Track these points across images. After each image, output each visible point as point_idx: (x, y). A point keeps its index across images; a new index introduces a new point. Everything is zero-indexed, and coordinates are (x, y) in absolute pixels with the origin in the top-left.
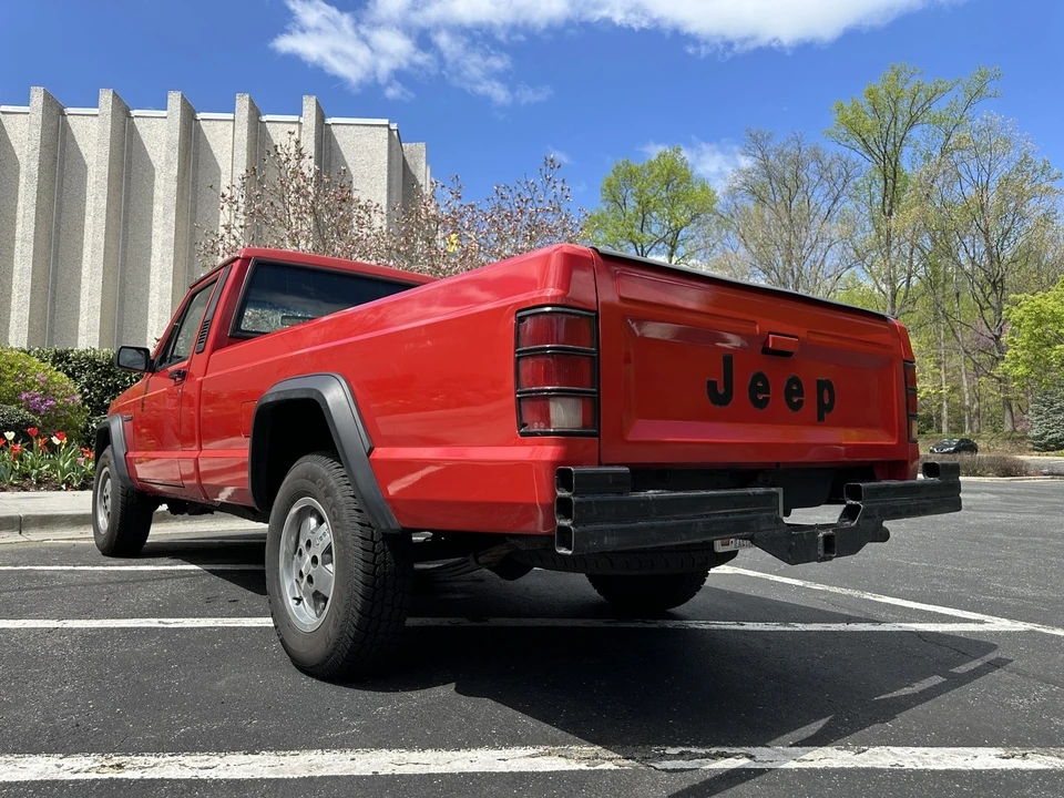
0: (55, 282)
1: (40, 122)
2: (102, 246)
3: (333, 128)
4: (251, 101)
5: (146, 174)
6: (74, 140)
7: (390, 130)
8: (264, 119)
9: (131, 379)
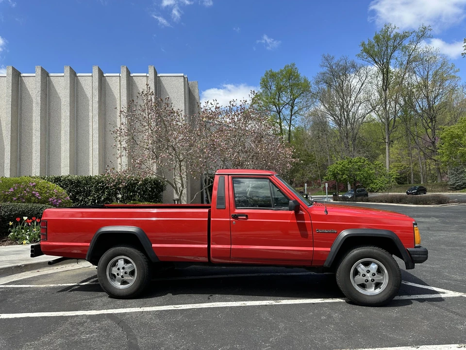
0: (49, 146)
1: (40, 80)
2: (69, 131)
3: (161, 78)
4: (127, 68)
5: (84, 100)
6: (54, 87)
7: (184, 78)
8: (132, 75)
9: (87, 188)
